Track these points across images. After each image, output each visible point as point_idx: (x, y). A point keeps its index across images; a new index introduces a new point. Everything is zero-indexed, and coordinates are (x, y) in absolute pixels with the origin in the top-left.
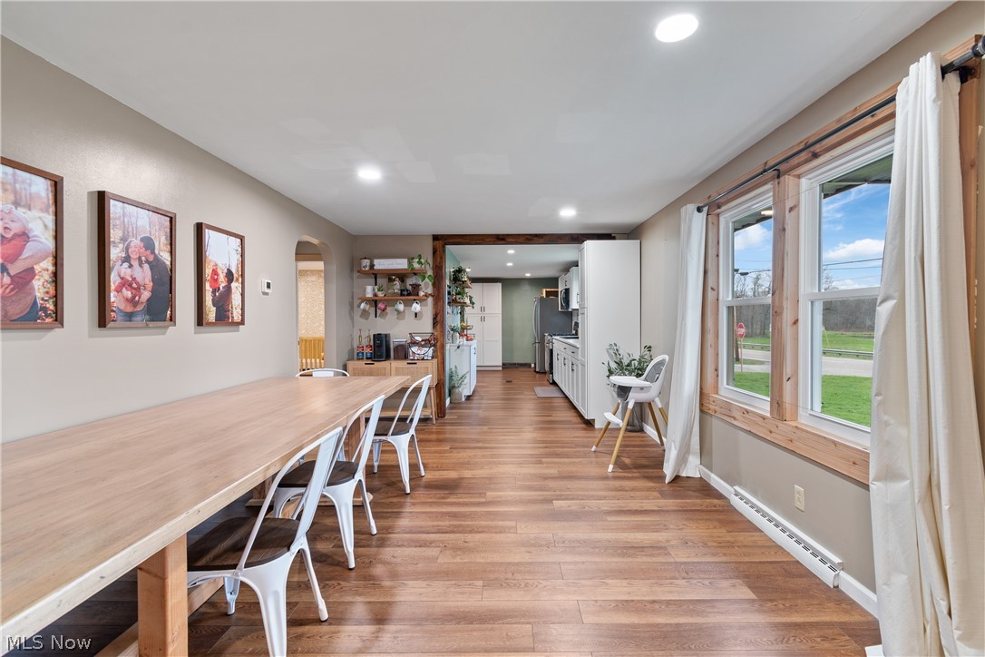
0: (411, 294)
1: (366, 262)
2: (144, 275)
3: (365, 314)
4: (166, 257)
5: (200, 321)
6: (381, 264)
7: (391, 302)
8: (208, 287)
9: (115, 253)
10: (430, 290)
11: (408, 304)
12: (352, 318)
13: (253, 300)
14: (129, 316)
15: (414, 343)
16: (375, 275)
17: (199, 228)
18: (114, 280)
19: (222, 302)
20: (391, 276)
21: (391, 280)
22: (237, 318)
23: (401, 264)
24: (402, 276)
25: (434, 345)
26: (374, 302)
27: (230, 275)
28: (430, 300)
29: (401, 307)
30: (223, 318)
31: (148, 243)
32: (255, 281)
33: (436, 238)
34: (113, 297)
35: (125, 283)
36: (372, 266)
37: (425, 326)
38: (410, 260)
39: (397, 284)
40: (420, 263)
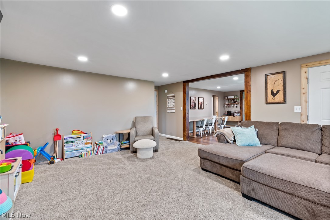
0: (235, 103)
1: (226, 97)
2: (193, 104)
3: (227, 107)
4: (195, 102)
5: (199, 108)
6: (229, 97)
7: (231, 104)
8: (199, 105)
9: (191, 102)
10: (239, 102)
11: (234, 105)
12: (224, 108)
13: (205, 106)
14: (192, 108)
15: (236, 113)
16: (229, 99)
17: (198, 98)
18: (191, 105)
19: (201, 106)
20: (231, 99)
21: (231, 100)
22: (203, 108)
23: (233, 97)
24: (233, 99)
25: (240, 113)
26: (228, 105)
27: (202, 103)
28: (239, 104)
29: (233, 106)
30: (201, 108)
31: (194, 101)
32: (205, 103)
33: (240, 91)
34: (191, 106)
35: (192, 105)
36: (227, 98)
37: (238, 109)
38: (235, 96)
39: (232, 101)
40: (236, 97)
